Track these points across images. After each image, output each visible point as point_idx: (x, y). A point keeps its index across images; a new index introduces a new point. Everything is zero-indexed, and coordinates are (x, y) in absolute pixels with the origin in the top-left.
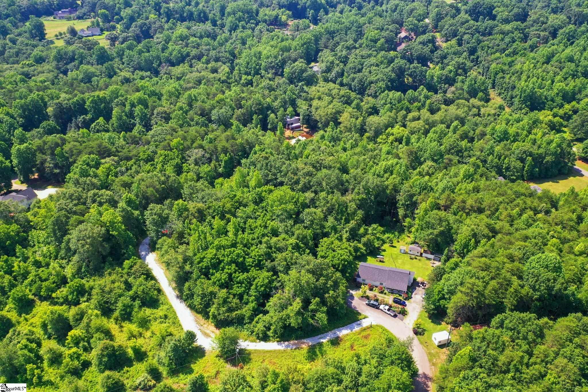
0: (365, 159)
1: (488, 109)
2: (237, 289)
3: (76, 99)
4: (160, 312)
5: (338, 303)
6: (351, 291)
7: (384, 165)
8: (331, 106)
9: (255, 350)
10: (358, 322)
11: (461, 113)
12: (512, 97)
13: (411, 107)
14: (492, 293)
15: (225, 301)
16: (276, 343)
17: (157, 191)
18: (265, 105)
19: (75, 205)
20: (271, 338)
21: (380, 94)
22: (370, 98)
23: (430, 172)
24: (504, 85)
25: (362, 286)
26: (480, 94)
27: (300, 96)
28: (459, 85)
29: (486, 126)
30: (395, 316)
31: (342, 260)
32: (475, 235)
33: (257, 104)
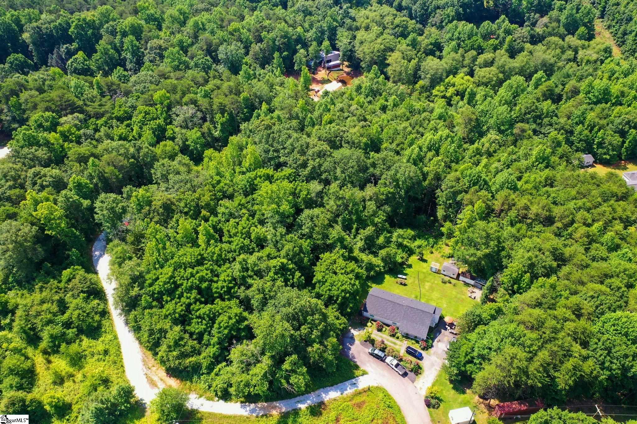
0: (405, 128)
1: (589, 52)
2: (196, 327)
3: (59, 21)
4: (99, 345)
5: (326, 360)
6: (352, 331)
7: (428, 139)
8: (379, 40)
9: (210, 413)
10: (353, 380)
11: (550, 56)
12: (625, 34)
13: (484, 44)
14: (539, 372)
15: (177, 344)
16: (239, 404)
17: (121, 168)
18: (294, 37)
19: (10, 188)
20: (233, 397)
21: (446, 24)
22: (434, 29)
23: (491, 150)
24: (616, 16)
25: (369, 324)
26: (582, 29)
27: (342, 25)
28: (554, 13)
29: (580, 79)
30: (405, 375)
31: (342, 291)
32: (532, 266)
33: (282, 37)
